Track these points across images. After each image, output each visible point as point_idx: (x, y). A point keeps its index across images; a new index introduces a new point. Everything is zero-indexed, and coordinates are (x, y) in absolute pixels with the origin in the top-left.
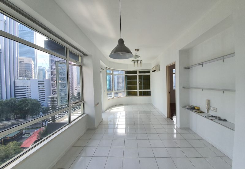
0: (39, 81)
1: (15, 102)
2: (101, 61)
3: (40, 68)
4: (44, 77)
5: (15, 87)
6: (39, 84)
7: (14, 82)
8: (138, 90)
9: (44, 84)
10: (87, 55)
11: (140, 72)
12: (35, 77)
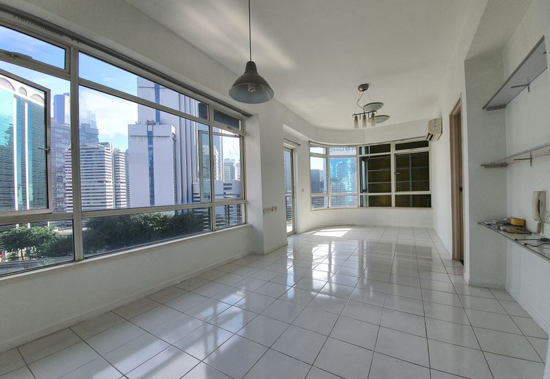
0: (224, 184)
1: (193, 217)
2: (285, 127)
3: (228, 161)
4: (233, 176)
5: (193, 194)
6: (225, 189)
7: (192, 185)
8: (393, 193)
9: (230, 188)
10: (251, 115)
11: (398, 147)
12: (220, 177)
